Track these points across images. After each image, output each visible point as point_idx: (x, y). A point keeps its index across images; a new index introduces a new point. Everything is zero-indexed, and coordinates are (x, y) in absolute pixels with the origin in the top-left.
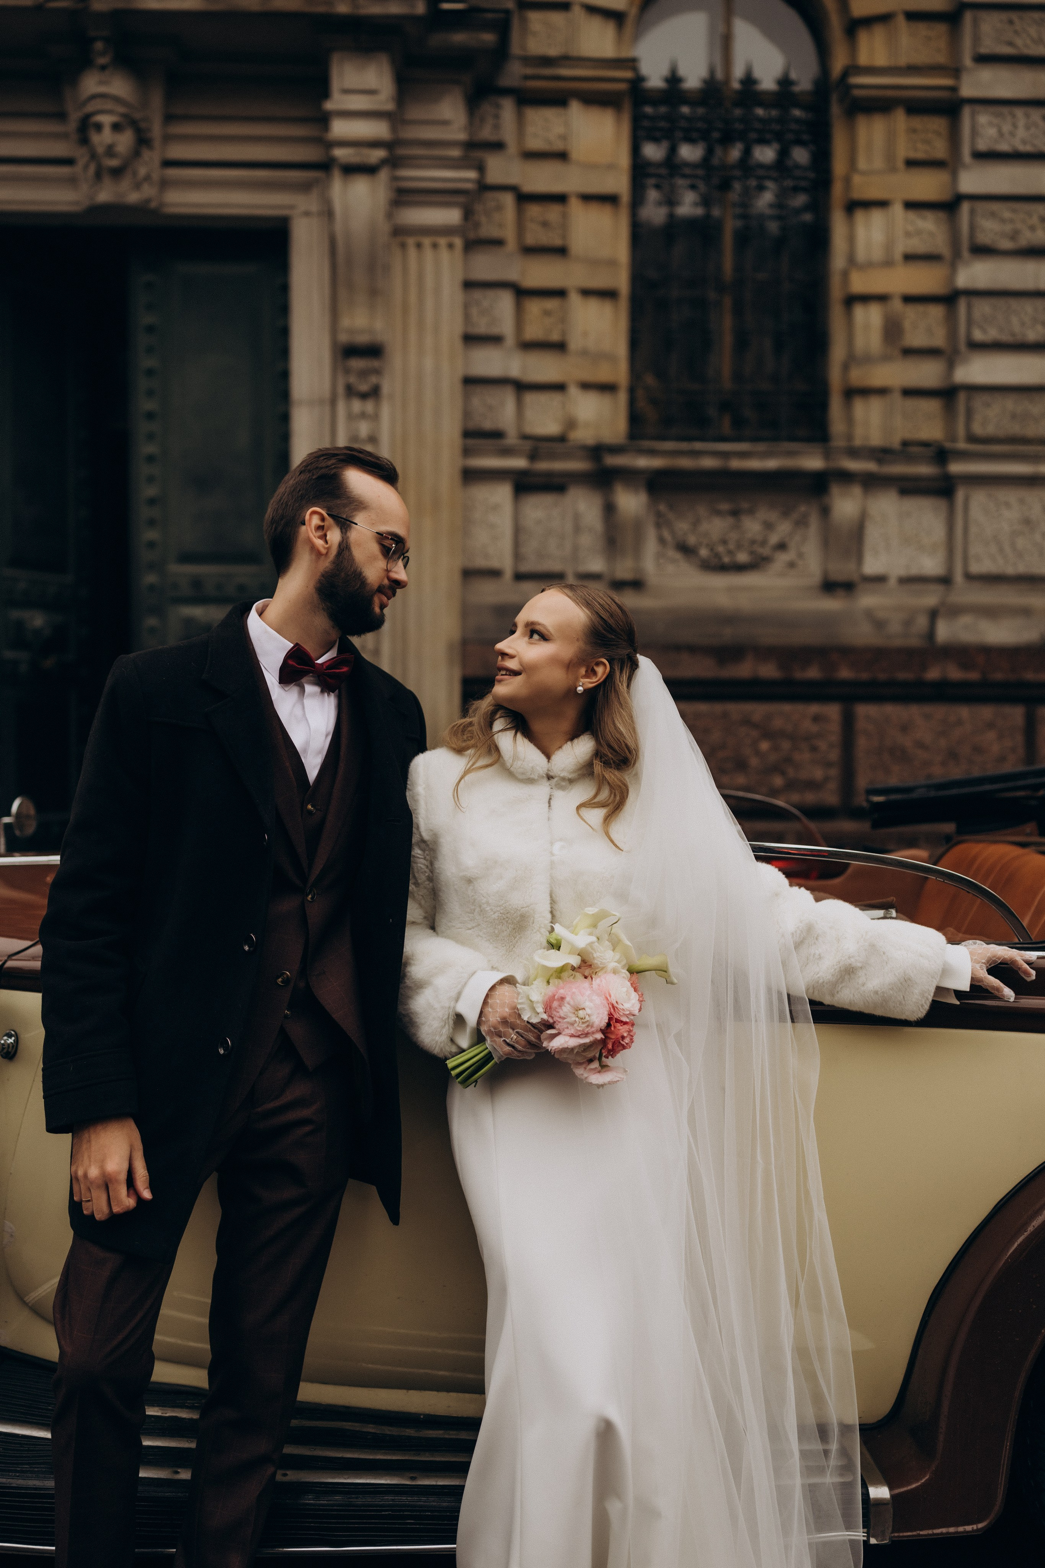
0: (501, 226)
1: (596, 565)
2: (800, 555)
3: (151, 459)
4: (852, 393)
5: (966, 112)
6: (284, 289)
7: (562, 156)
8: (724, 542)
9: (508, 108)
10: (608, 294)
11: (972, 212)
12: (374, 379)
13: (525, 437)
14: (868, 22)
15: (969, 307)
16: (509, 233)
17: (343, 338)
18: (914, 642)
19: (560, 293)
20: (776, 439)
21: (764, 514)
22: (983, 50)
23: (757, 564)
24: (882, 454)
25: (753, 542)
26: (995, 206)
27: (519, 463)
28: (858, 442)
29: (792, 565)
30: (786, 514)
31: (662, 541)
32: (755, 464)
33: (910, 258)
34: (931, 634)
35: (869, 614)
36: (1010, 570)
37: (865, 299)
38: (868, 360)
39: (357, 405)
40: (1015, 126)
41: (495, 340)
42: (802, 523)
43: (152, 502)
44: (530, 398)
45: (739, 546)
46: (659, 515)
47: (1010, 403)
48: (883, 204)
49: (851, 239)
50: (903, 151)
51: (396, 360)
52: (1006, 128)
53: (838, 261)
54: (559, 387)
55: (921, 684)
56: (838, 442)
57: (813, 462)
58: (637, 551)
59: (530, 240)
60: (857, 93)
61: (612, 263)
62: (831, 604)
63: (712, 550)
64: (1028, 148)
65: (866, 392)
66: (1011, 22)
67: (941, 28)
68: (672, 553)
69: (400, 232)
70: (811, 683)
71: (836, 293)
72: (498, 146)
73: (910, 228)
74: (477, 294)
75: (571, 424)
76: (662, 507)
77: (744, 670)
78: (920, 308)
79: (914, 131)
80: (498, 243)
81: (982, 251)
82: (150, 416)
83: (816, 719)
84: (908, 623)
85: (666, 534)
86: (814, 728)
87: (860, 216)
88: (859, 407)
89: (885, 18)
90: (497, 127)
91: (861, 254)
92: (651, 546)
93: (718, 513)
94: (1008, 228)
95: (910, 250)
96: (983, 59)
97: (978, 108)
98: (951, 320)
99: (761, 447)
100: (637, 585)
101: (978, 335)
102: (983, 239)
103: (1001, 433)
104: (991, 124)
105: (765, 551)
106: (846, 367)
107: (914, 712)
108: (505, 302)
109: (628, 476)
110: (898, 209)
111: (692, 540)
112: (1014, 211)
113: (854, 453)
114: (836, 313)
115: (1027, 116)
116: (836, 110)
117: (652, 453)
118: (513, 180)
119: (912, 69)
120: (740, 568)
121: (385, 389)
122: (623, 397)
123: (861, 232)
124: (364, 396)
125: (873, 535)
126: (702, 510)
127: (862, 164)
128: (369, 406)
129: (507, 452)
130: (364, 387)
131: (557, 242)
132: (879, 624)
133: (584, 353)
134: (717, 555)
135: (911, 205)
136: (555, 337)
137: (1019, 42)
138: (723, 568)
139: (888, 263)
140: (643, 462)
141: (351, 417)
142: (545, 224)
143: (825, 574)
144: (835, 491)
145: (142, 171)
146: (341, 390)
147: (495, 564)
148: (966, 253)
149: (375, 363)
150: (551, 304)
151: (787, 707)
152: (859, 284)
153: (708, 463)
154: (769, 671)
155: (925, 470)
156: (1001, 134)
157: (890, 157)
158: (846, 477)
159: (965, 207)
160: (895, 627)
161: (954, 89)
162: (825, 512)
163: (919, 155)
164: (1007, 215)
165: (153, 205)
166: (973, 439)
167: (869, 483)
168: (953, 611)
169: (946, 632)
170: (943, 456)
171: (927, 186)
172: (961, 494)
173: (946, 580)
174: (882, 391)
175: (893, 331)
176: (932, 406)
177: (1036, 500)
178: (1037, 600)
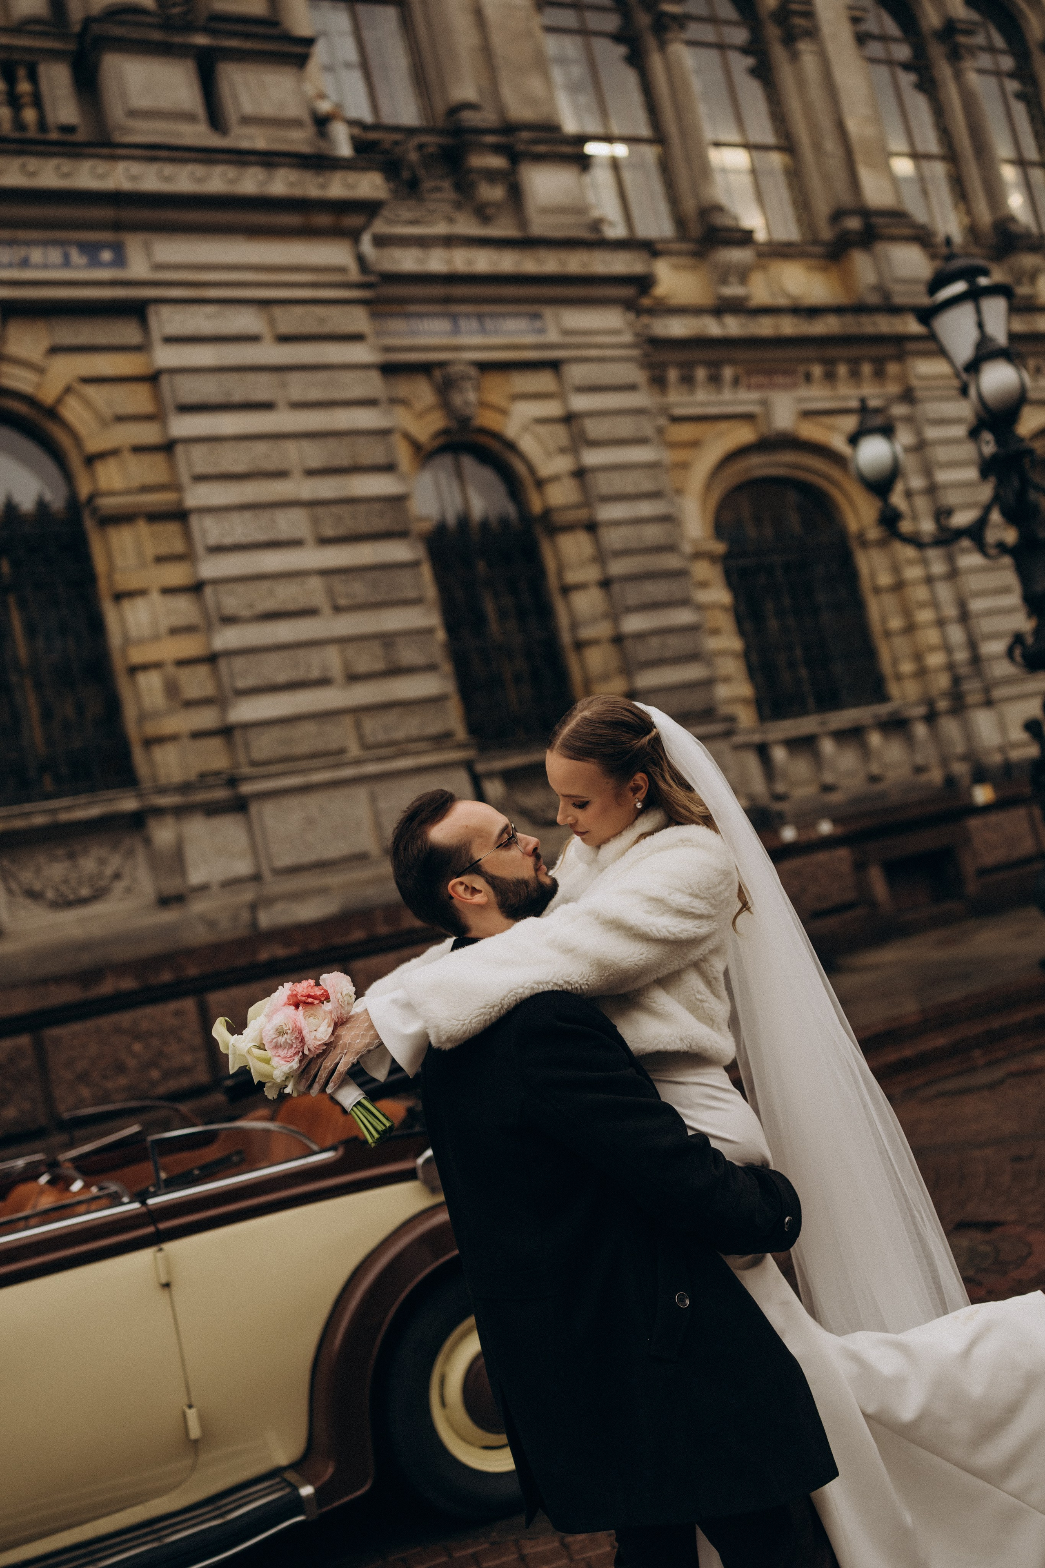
2: (134, 881)
4: (149, 743)
5: (193, 518)
8: (66, 882)
11: (215, 593)
14: (101, 456)
15: (228, 664)
18: (243, 931)
20: (93, 790)
21: (96, 852)
22: (197, 472)
23: (99, 895)
24: (185, 788)
25: (91, 877)
26: (232, 586)
28: (162, 782)
29: (128, 890)
30: (115, 849)
31: (10, 892)
32: (81, 814)
33: (174, 631)
34: (254, 924)
35: (201, 917)
36: (305, 860)
37: (144, 667)
38: (155, 715)
42: (130, 853)
45: (80, 883)
46: (4, 869)
47: (276, 733)
48: (143, 592)
49: (123, 622)
50: (150, 550)
52: (227, 527)
53: (115, 641)
55: (255, 965)
56: (147, 784)
57: (129, 804)
60: (101, 512)
62: (169, 916)
63: (57, 890)
65: (161, 740)
66: (214, 451)
67: (159, 457)
68: (21, 900)
70: (165, 986)
71: (119, 666)
73: (169, 609)
77: (108, 987)
78: (190, 669)
79: (156, 535)
81: (229, 620)
83: (176, 1013)
84: (234, 918)
85: (13, 885)
86: (176, 1022)
87: (126, 604)
88: (158, 753)
89: (115, 452)
91: (133, 633)
92: (1, 898)
93: (56, 859)
94: (245, 601)
95: (172, 625)
96: (198, 479)
97: (202, 515)
98: (216, 675)
99: (82, 799)
101: (241, 684)
102: (227, 611)
103: (275, 756)
104: (214, 526)
105: (103, 883)
106: (139, 723)
110: (155, 595)
111: (37, 886)
112: (246, 588)
113: (162, 791)
114: (122, 679)
116: (89, 523)
119: (145, 489)
120: (83, 901)
123: (128, 616)
125: (191, 853)
126: (41, 859)
127: (119, 563)
132: (212, 924)
134: (62, 895)
135: (165, 591)
137: (224, 463)
138: (69, 904)
139: (157, 638)
143: (158, 892)
144: (152, 824)
148: (216, 624)
151: (149, 1010)
152: (137, 657)
154: (127, 984)
155: (221, 794)
156: (225, 531)
157: (141, 557)
158: (159, 812)
159: (208, 589)
160: (224, 924)
161: (180, 502)
162: (147, 841)
163: (164, 552)
164: (241, 592)
166: (253, 764)
167: (180, 812)
168: (269, 901)
169: (265, 919)
170: (233, 781)
171: (176, 575)
172: (254, 808)
173: (256, 878)
174: (174, 738)
175: (172, 689)
176: (215, 743)
177: (313, 802)
178: (331, 880)
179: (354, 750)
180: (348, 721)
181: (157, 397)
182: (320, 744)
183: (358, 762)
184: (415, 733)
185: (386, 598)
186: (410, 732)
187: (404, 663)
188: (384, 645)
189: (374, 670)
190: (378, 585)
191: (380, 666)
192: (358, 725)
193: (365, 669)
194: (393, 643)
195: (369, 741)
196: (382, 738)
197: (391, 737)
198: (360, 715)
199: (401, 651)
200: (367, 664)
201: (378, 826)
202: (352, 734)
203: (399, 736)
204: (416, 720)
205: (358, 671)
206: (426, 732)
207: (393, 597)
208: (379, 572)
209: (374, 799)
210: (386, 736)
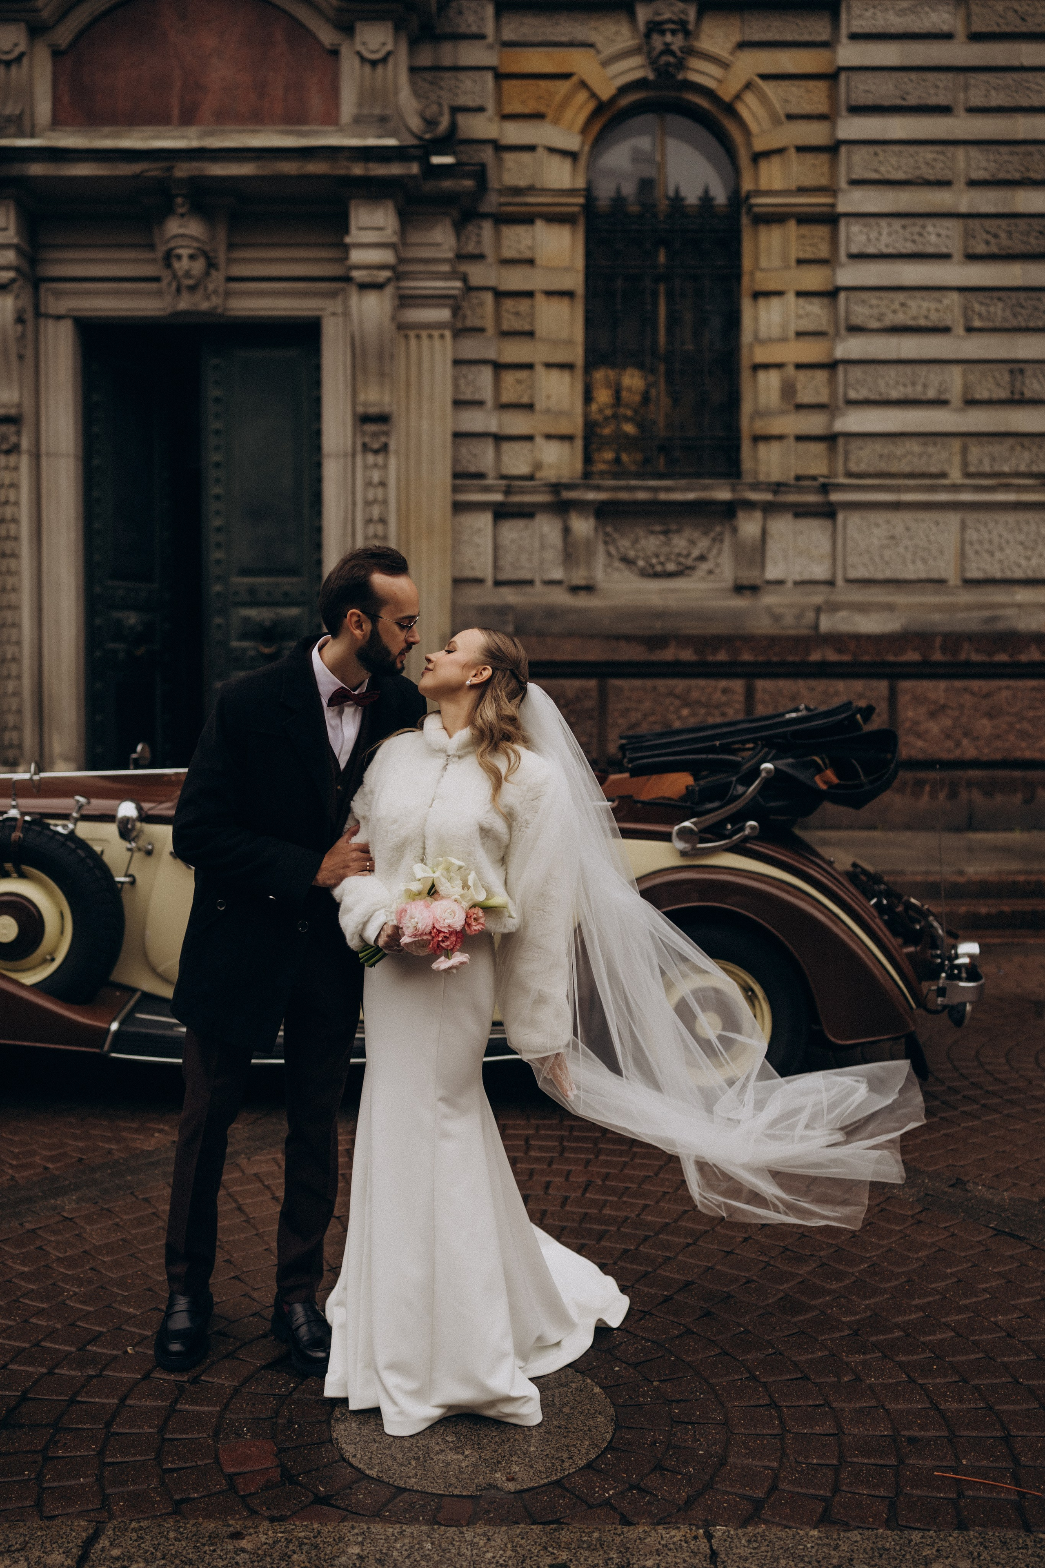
0: (482, 317)
1: (557, 574)
2: (717, 565)
3: (218, 497)
4: (757, 439)
5: (843, 223)
6: (318, 368)
7: (531, 262)
8: (660, 555)
9: (487, 228)
10: (568, 367)
11: (847, 300)
12: (383, 439)
13: (503, 477)
14: (767, 154)
15: (846, 373)
16: (489, 324)
17: (360, 410)
18: (804, 631)
19: (530, 366)
20: (699, 475)
21: (688, 533)
22: (855, 176)
23: (683, 572)
24: (779, 487)
25: (679, 555)
26: (865, 295)
27: (498, 497)
28: (762, 478)
29: (710, 572)
30: (705, 533)
31: (609, 554)
32: (678, 496)
33: (799, 334)
34: (816, 625)
35: (769, 610)
36: (880, 576)
37: (766, 366)
38: (769, 413)
39: (371, 458)
40: (880, 234)
41: (479, 404)
42: (718, 539)
43: (219, 530)
44: (506, 447)
45: (669, 558)
46: (606, 534)
48: (779, 294)
49: (756, 320)
50: (795, 252)
51: (400, 424)
52: (873, 235)
53: (747, 337)
54: (529, 438)
55: (806, 664)
56: (746, 478)
57: (725, 494)
58: (589, 564)
59: (505, 327)
60: (757, 210)
61: (569, 342)
62: (741, 603)
63: (647, 561)
64: (891, 250)
65: (768, 438)
66: (876, 154)
67: (824, 158)
68: (616, 564)
69: (402, 327)
70: (721, 664)
71: (745, 362)
72: (480, 257)
73: (801, 312)
74: (464, 370)
75: (538, 466)
76: (609, 529)
77: (668, 654)
78: (809, 373)
79: (803, 237)
80: (482, 330)
81: (855, 329)
82: (217, 465)
83: (725, 691)
84: (799, 617)
85: (613, 550)
86: (724, 699)
87: (762, 302)
88: (763, 449)
89: (780, 151)
90: (479, 243)
91: (763, 333)
92: (600, 559)
93: (652, 532)
94: (875, 311)
95: (801, 329)
96: (855, 183)
97: (852, 220)
98: (832, 382)
99: (685, 483)
100: (589, 589)
101: (853, 395)
102: (856, 321)
103: (871, 470)
104: (861, 232)
105: (689, 562)
106: (752, 419)
107: (801, 685)
108: (486, 375)
109: (580, 506)
110: (791, 297)
111: (632, 554)
112: (881, 299)
113: (755, 486)
114: (746, 375)
115: (890, 225)
116: (745, 220)
117: (598, 488)
118: (492, 283)
119: (801, 191)
120: (670, 575)
121: (392, 446)
122: (579, 444)
123: (763, 315)
124: (376, 452)
125: (772, 548)
126: (641, 531)
127: (763, 263)
128: (380, 459)
129: (487, 489)
130: (376, 446)
131: (527, 328)
132: (777, 618)
133: (548, 411)
134: (652, 566)
135: (800, 294)
136: (525, 400)
137: (883, 169)
138: (656, 575)
139: (783, 339)
140: (591, 496)
141: (366, 467)
142: (517, 314)
143: (736, 579)
144: (741, 515)
145: (211, 287)
146: (359, 447)
147: (478, 574)
148: (843, 332)
149: (384, 428)
150: (523, 375)
151: (702, 682)
152: (761, 355)
153: (642, 496)
154: (687, 655)
155: (812, 498)
156: (869, 240)
157: (785, 257)
158: (749, 505)
159: (842, 296)
160: (789, 620)
161: (833, 205)
162: (735, 530)
163: (808, 256)
164: (874, 302)
165: (219, 311)
166: (850, 475)
167: (769, 509)
168: (833, 607)
169: (826, 624)
170: (825, 489)
171: (814, 279)
172: (840, 517)
173: (831, 583)
174: (780, 438)
175: (788, 390)
176: (819, 448)
177: (899, 521)
178: (900, 599)
179: (956, 476)
180: (956, 445)
181: (833, 97)
182: (920, 465)
183: (955, 488)
184: (1023, 468)
185: (1023, 324)
186: (1017, 465)
187: (1028, 394)
188: (1011, 372)
189: (995, 396)
190: (1018, 310)
191: (1003, 394)
192: (965, 451)
193: (985, 395)
194: (1022, 371)
195: (972, 469)
196: (986, 468)
197: (997, 468)
198: (969, 441)
199: (1027, 381)
200: (990, 390)
201: (963, 555)
202: (957, 460)
203: (1006, 469)
204: (1026, 455)
205: (977, 396)
206: (1035, 469)
207: (1032, 325)
208: (1022, 295)
209: (963, 527)
210: (991, 467)
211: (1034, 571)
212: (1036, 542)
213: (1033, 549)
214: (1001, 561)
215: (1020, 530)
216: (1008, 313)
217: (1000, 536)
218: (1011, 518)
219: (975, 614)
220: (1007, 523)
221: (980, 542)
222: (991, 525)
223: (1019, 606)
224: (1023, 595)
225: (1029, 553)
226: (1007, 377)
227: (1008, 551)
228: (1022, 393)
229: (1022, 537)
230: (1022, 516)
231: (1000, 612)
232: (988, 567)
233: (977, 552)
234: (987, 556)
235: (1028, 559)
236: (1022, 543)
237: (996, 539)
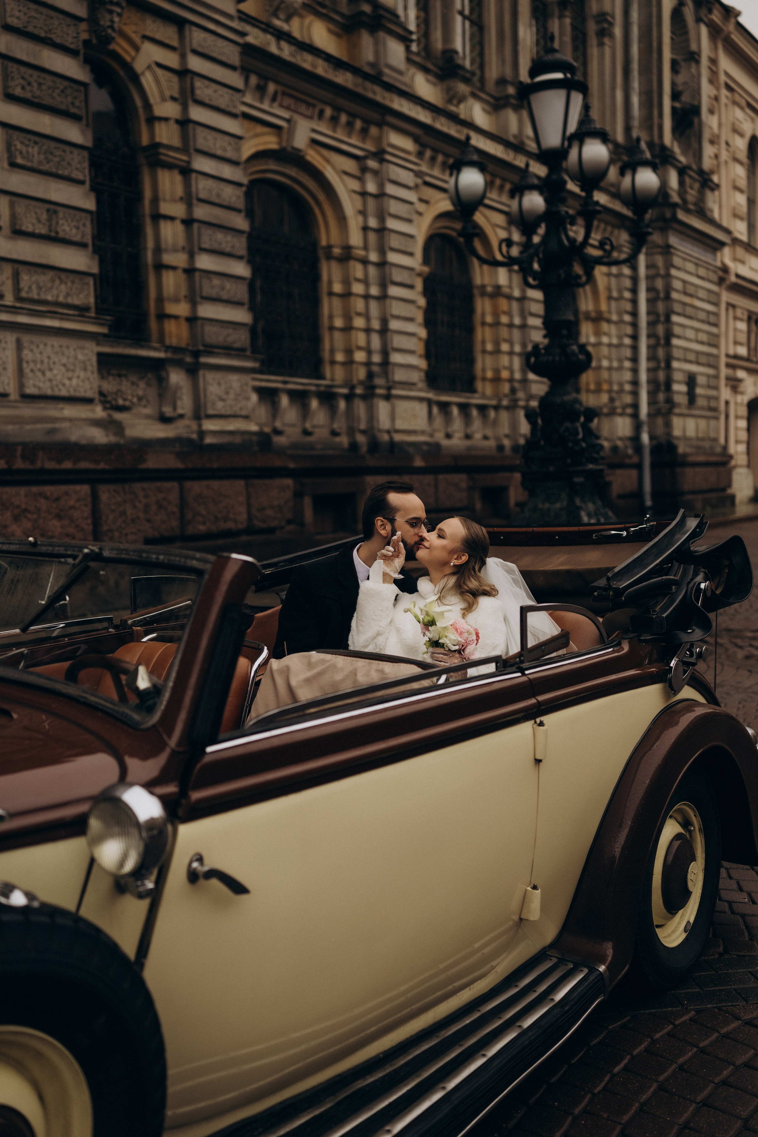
183: (9, 309)
184: (61, 299)
185: (54, 170)
186: (58, 296)
187: (61, 235)
188: (48, 211)
189: (37, 231)
190: (51, 157)
191: (42, 230)
192: (16, 277)
193: (30, 229)
194: (55, 212)
195: (24, 294)
196: (34, 295)
197: (43, 297)
198: (21, 268)
199: (61, 222)
200: (34, 225)
201: (20, 372)
202: (9, 284)
203: (49, 298)
204: (63, 287)
205: (24, 228)
206: (70, 301)
207: (60, 172)
208: (53, 144)
209: (19, 346)
210: (39, 294)
211: (75, 390)
212: (74, 365)
213: (73, 371)
214: (50, 380)
215: (63, 354)
216: (42, 157)
217: (49, 358)
218: (56, 342)
219: (39, 426)
220: (53, 346)
221: (34, 361)
222: (41, 346)
223: (70, 420)
224: (69, 411)
225: (70, 374)
226: (44, 216)
227: (55, 372)
228: (57, 233)
229: (64, 360)
230: (65, 341)
231: (57, 425)
232: (41, 385)
233: (32, 371)
234: (39, 374)
235: (70, 379)
236: (64, 365)
237: (46, 360)
